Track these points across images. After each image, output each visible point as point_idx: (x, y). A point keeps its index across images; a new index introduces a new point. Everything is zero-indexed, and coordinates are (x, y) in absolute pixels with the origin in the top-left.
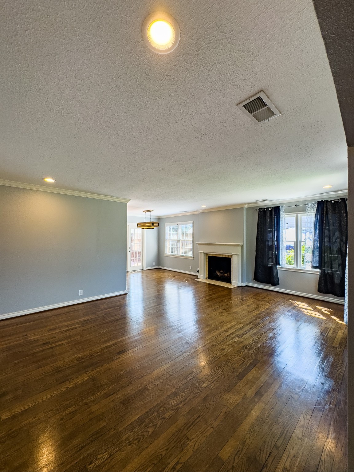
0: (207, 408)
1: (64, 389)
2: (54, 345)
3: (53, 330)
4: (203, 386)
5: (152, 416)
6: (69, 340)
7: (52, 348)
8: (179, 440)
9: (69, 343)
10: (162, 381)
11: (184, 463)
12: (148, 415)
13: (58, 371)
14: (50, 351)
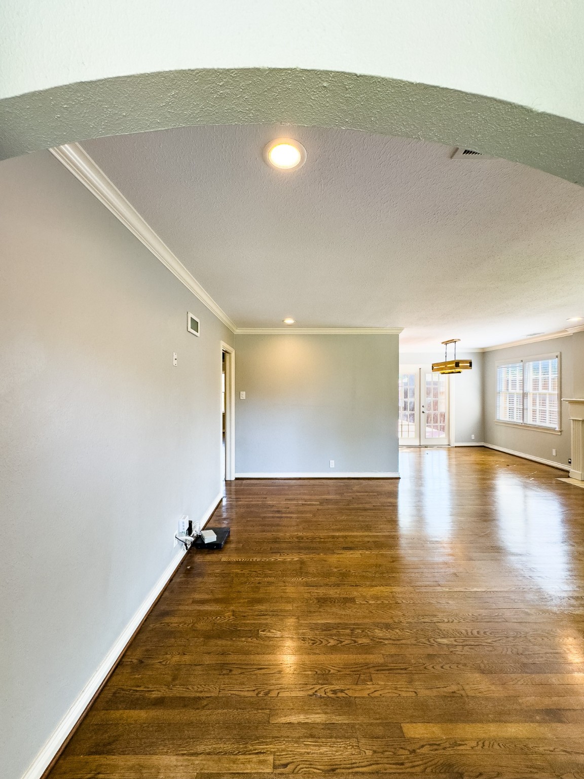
0: (425, 668)
1: (273, 560)
2: (284, 515)
3: (289, 500)
4: (439, 640)
5: (343, 631)
6: (299, 515)
7: (281, 517)
8: (359, 673)
9: (298, 518)
10: (379, 602)
11: (350, 697)
12: (338, 627)
13: (276, 540)
14: (278, 519)
